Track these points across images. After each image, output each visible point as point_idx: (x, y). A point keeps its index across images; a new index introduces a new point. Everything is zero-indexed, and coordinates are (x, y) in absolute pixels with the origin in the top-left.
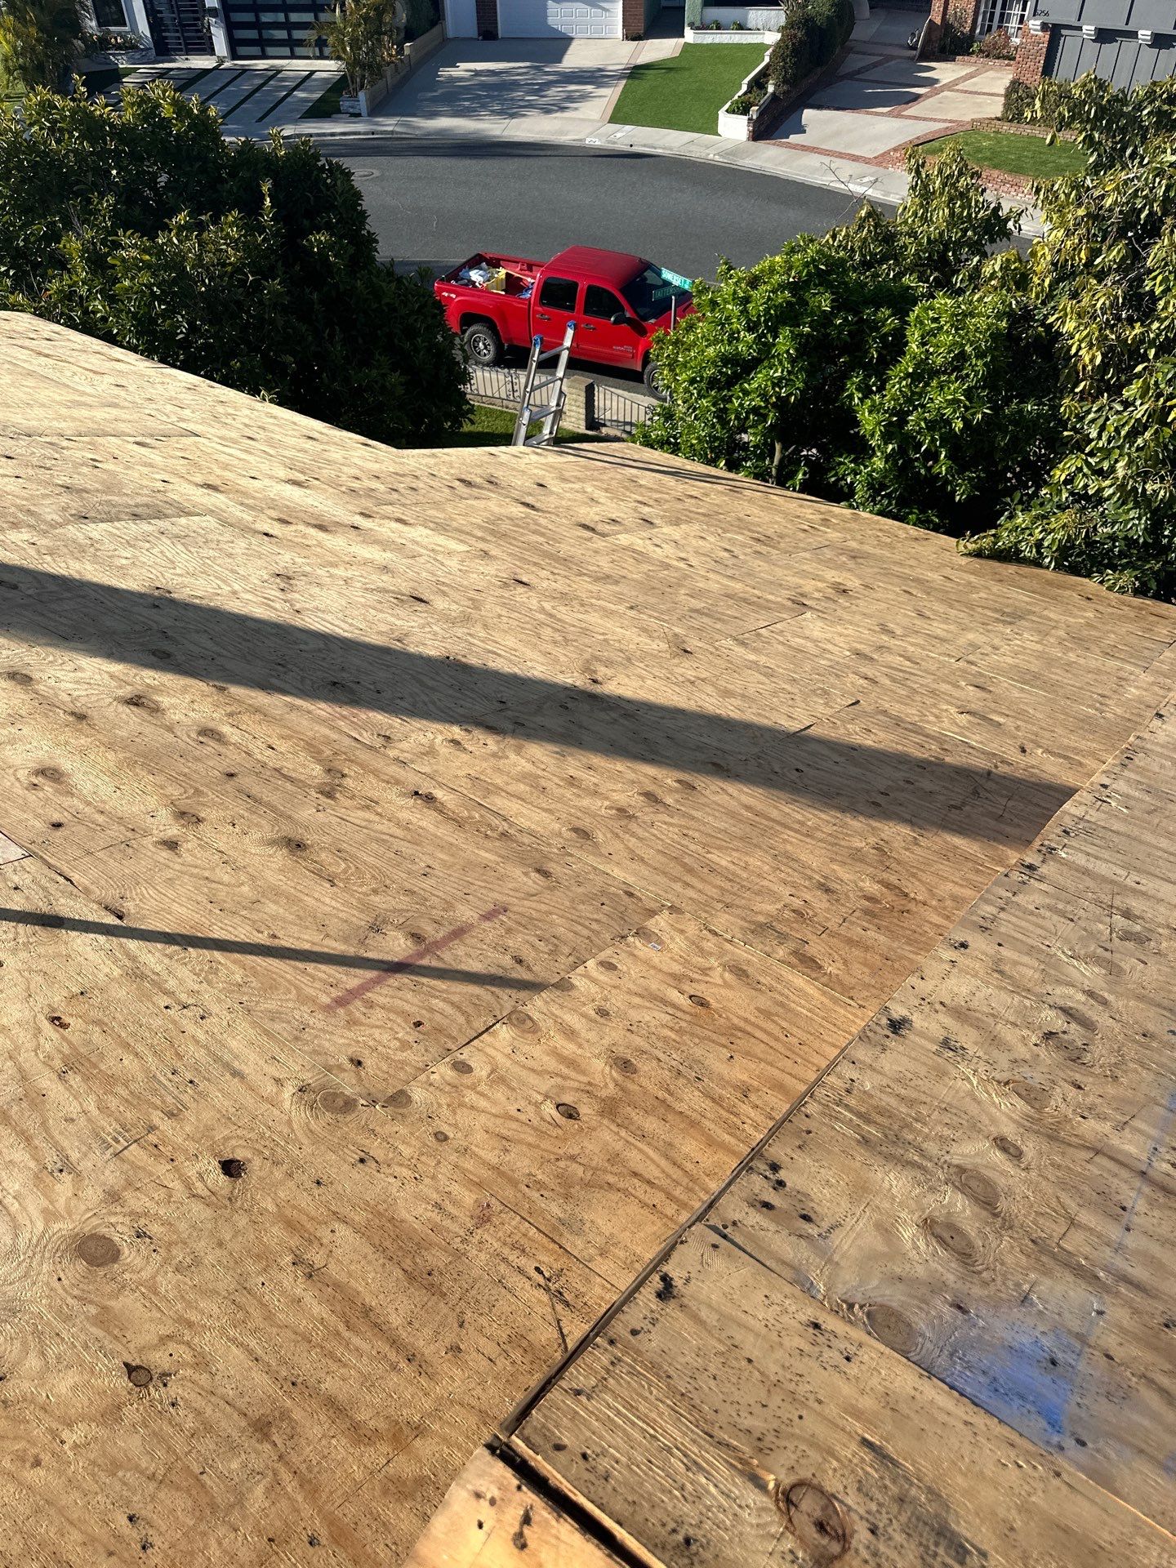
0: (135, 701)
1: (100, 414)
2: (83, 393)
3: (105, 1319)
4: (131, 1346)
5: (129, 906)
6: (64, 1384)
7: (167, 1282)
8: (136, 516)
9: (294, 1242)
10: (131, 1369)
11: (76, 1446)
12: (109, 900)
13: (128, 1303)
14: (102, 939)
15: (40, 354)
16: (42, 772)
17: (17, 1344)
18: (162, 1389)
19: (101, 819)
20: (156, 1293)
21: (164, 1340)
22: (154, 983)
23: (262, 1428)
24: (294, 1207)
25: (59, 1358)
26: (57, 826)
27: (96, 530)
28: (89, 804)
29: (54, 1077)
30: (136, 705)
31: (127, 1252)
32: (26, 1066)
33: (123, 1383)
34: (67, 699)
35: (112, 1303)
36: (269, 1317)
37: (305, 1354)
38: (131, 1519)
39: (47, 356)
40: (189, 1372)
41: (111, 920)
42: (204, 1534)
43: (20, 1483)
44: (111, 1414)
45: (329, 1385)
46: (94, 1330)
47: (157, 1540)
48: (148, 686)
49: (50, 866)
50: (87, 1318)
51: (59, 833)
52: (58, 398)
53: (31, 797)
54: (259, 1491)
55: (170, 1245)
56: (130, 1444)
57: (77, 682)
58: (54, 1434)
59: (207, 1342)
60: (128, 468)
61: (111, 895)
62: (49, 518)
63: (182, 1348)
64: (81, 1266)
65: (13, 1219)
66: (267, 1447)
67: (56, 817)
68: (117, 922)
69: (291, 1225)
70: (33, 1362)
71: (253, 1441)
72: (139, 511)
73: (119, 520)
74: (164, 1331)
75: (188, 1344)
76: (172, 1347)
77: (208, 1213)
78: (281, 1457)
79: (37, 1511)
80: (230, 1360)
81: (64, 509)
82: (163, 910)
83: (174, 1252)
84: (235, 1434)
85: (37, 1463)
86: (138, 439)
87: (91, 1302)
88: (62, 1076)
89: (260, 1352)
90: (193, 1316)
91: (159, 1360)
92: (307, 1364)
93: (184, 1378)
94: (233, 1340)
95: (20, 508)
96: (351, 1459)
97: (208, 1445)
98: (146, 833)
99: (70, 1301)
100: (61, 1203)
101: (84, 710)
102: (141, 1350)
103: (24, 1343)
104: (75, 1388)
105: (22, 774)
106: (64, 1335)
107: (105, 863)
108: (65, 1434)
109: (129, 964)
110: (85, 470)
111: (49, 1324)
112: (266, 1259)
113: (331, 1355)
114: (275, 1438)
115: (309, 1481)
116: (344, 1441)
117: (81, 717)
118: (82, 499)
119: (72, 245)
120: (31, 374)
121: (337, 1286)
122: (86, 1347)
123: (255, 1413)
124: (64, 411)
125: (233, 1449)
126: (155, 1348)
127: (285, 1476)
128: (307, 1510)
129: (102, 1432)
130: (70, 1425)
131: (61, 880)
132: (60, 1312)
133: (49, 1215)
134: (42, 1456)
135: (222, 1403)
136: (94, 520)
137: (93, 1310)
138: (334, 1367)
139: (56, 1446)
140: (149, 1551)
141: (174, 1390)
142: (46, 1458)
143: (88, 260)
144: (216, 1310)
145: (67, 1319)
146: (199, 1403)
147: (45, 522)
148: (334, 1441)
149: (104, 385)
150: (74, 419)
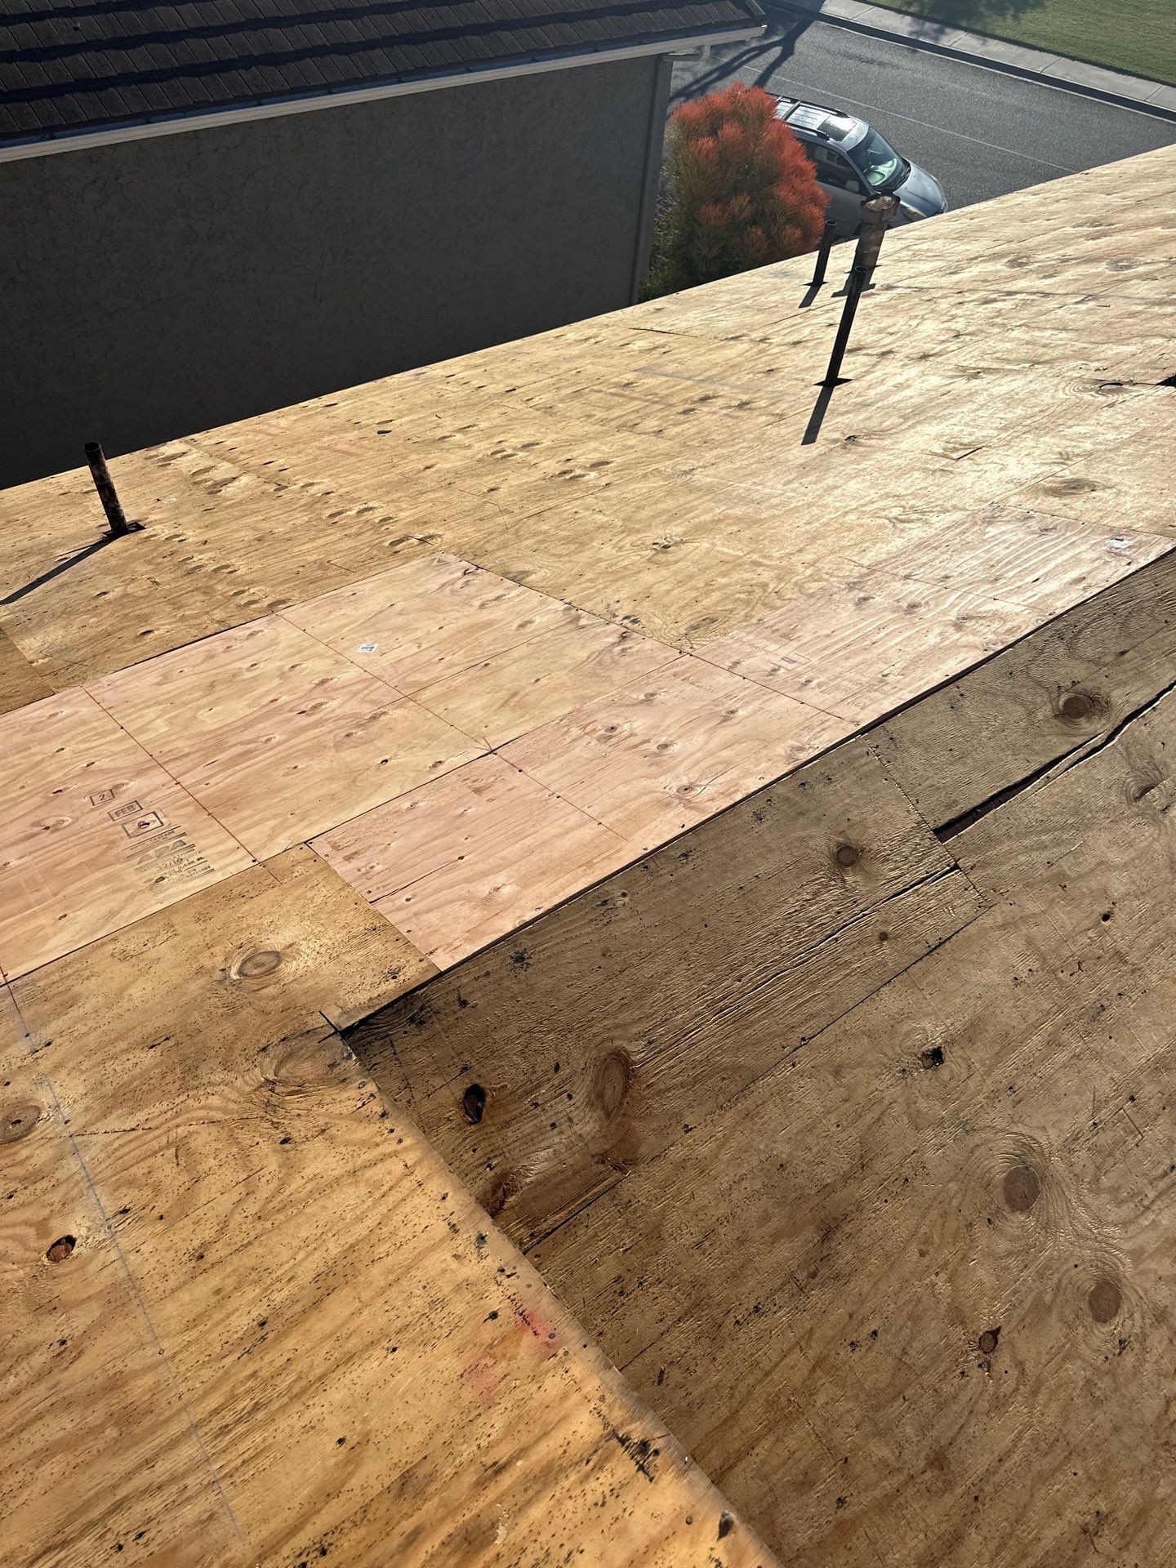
3: (1041, 1309)
4: (1016, 1335)
6: (984, 1274)
7: (1075, 1371)
10: (995, 1333)
11: (933, 1285)
17: (1018, 1232)
18: (976, 1363)
20: (1065, 1359)
21: (1020, 1365)
25: (1006, 1268)
31: (1105, 1330)
33: (984, 1326)
35: (1055, 1316)
36: (1043, 1478)
38: (875, 1333)
40: (991, 1390)
44: (957, 1316)
46: (1030, 1299)
47: (856, 1356)
50: (1040, 1293)
55: (1112, 1374)
56: (932, 1334)
58: (944, 1267)
59: (1018, 1408)
63: (1012, 1383)
64: (1091, 1286)
65: (1132, 1222)
66: (922, 1464)
70: (1003, 1246)
71: (928, 1451)
74: (1029, 1366)
75: (1017, 1389)
76: (1014, 1373)
78: (912, 1477)
80: (1001, 1432)
83: (1106, 1379)
84: (934, 1433)
85: (922, 1254)
87: (1055, 1296)
89: (1007, 1464)
90: (1042, 1397)
91: (1003, 1361)
92: (995, 1516)
93: (985, 1384)
94: (1019, 1437)
96: (905, 1552)
97: (928, 1406)
99: (1057, 1276)
102: (1011, 1343)
103: (1019, 1238)
104: (981, 1283)
106: (1026, 1273)
108: (943, 1276)
111: (1036, 1258)
112: (1102, 1481)
113: (1003, 1545)
115: (889, 1505)
122: (1015, 1292)
123: (952, 1454)
125: (923, 1430)
126: (1014, 1357)
127: (896, 1480)
128: (866, 1499)
129: (943, 1307)
130: (949, 1280)
132: (1046, 1267)
133: (1138, 1255)
134: (927, 1257)
135: (961, 1421)
137: (1048, 1298)
139: (935, 1268)
140: (849, 1349)
141: (976, 1375)
142: (926, 1261)
145: (1040, 1275)
146: (963, 1399)
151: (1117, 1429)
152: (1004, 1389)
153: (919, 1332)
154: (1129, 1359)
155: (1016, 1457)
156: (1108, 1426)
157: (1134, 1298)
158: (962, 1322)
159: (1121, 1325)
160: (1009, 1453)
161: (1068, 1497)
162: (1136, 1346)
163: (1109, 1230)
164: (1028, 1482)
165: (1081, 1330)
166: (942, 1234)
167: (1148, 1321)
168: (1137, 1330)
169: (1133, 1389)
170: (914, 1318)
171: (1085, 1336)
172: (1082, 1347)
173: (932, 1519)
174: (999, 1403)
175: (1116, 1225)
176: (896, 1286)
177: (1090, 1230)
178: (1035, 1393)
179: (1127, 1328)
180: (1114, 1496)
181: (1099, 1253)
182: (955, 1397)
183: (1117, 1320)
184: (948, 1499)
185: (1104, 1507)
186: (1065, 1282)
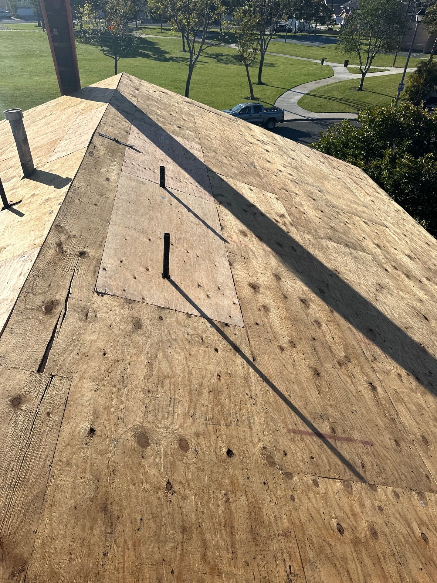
0: (303, 301)
1: (360, 208)
2: (359, 200)
3: (173, 464)
4: (173, 477)
5: (258, 359)
6: (153, 471)
7: (192, 468)
8: (347, 245)
9: (230, 489)
10: (168, 483)
11: (144, 489)
12: (255, 353)
13: (180, 465)
14: (245, 363)
15: (355, 183)
16: (264, 307)
17: (152, 452)
18: (171, 495)
19: (269, 329)
20: (188, 469)
21: (181, 483)
22: (249, 385)
23: (184, 530)
24: (237, 479)
25: (157, 464)
26: (257, 324)
27: (331, 244)
28: (269, 323)
29: (208, 391)
30: (303, 302)
31: (190, 452)
32: (204, 383)
33: (164, 484)
34: (286, 290)
35: (177, 462)
36: (208, 502)
37: (208, 522)
38: (141, 519)
39: (357, 184)
40: (180, 497)
41: (251, 359)
42: (152, 541)
43: (128, 486)
44: (157, 489)
45: (207, 536)
46: (168, 464)
47: (142, 530)
48: (311, 299)
49: (247, 334)
50: (169, 460)
51: (256, 326)
52: (350, 198)
53: (257, 312)
54: (171, 545)
55: (200, 459)
56: (155, 501)
57: (292, 287)
58: (142, 482)
59: (189, 493)
60: (355, 229)
61: (256, 352)
62: (320, 234)
63: (183, 489)
64: (178, 445)
65: (173, 420)
66: (181, 536)
67: (259, 322)
68: (252, 361)
69: (232, 483)
70: (151, 459)
71: (179, 530)
72: (349, 244)
73: (340, 244)
74: (182, 481)
75: (185, 489)
76: (181, 486)
77: (215, 460)
78: (182, 542)
79: (126, 496)
80: (191, 504)
81: (326, 234)
82: (266, 366)
83: (200, 462)
84: (177, 524)
85: (134, 485)
86: (366, 221)
87: (173, 457)
88: (210, 392)
89: (199, 509)
90: (191, 484)
91: (176, 486)
92: (207, 525)
93: (177, 497)
94: (195, 500)
95: (314, 228)
96: (197, 562)
97: (169, 520)
98: (278, 341)
99: (169, 452)
100: (186, 425)
101: (287, 296)
102: (174, 480)
103: (153, 453)
104: (154, 475)
105: (259, 304)
106: (162, 459)
107: (261, 342)
108: (144, 484)
109: (247, 374)
110: (342, 224)
111: (161, 453)
112: (219, 486)
113: (214, 529)
114: (185, 535)
115: (184, 556)
116: (199, 555)
117: (285, 297)
118: (334, 233)
119: (388, 152)
120: (348, 188)
121: (231, 512)
122: (164, 467)
123: (186, 524)
124: (349, 203)
125: (174, 528)
126: (177, 483)
127: (180, 548)
128: (177, 563)
129: (151, 492)
130: (147, 483)
131: (247, 339)
132: (165, 453)
133: (181, 426)
134: (136, 484)
135: (180, 513)
136: (333, 241)
137: (172, 459)
138: (213, 533)
139: (141, 484)
140: (139, 531)
141: (173, 498)
142: (137, 485)
143: (391, 158)
144: (197, 488)
145: (166, 456)
146: (176, 507)
147: (318, 235)
148: (197, 553)
149: (368, 199)
150: (350, 207)
151: (212, 471)
152: (182, 493)
153: (151, 505)
154: (200, 452)
155: (199, 505)
156: (210, 472)
157: (189, 437)
158: (159, 489)
159: (192, 446)
160: (197, 507)
161: (216, 499)
162: (199, 447)
163: (171, 427)
164: (206, 507)
165: (185, 458)
166: (135, 474)
167: (196, 439)
168: (196, 443)
169: (207, 458)
170: (147, 503)
171: (187, 458)
172: (189, 462)
173: (195, 545)
174: (184, 498)
175: (171, 425)
176: (135, 501)
177: (166, 432)
178: (189, 485)
179: (194, 446)
180: (224, 486)
181: (173, 436)
182: (174, 510)
183: (190, 446)
184: (194, 535)
185: (224, 492)
186: (172, 451)
